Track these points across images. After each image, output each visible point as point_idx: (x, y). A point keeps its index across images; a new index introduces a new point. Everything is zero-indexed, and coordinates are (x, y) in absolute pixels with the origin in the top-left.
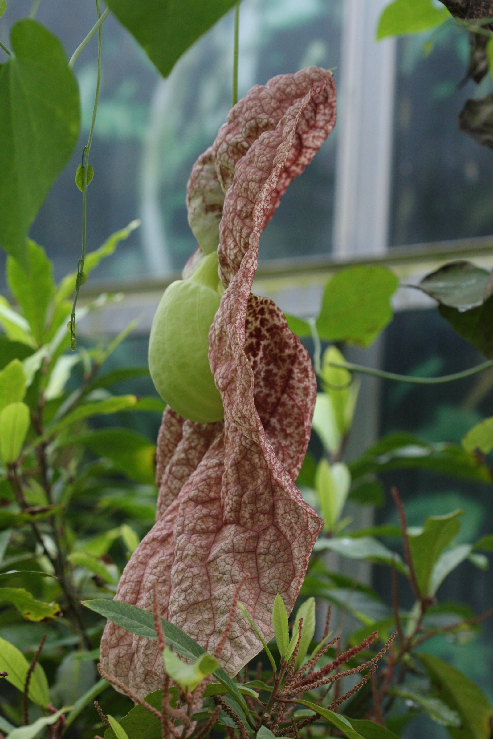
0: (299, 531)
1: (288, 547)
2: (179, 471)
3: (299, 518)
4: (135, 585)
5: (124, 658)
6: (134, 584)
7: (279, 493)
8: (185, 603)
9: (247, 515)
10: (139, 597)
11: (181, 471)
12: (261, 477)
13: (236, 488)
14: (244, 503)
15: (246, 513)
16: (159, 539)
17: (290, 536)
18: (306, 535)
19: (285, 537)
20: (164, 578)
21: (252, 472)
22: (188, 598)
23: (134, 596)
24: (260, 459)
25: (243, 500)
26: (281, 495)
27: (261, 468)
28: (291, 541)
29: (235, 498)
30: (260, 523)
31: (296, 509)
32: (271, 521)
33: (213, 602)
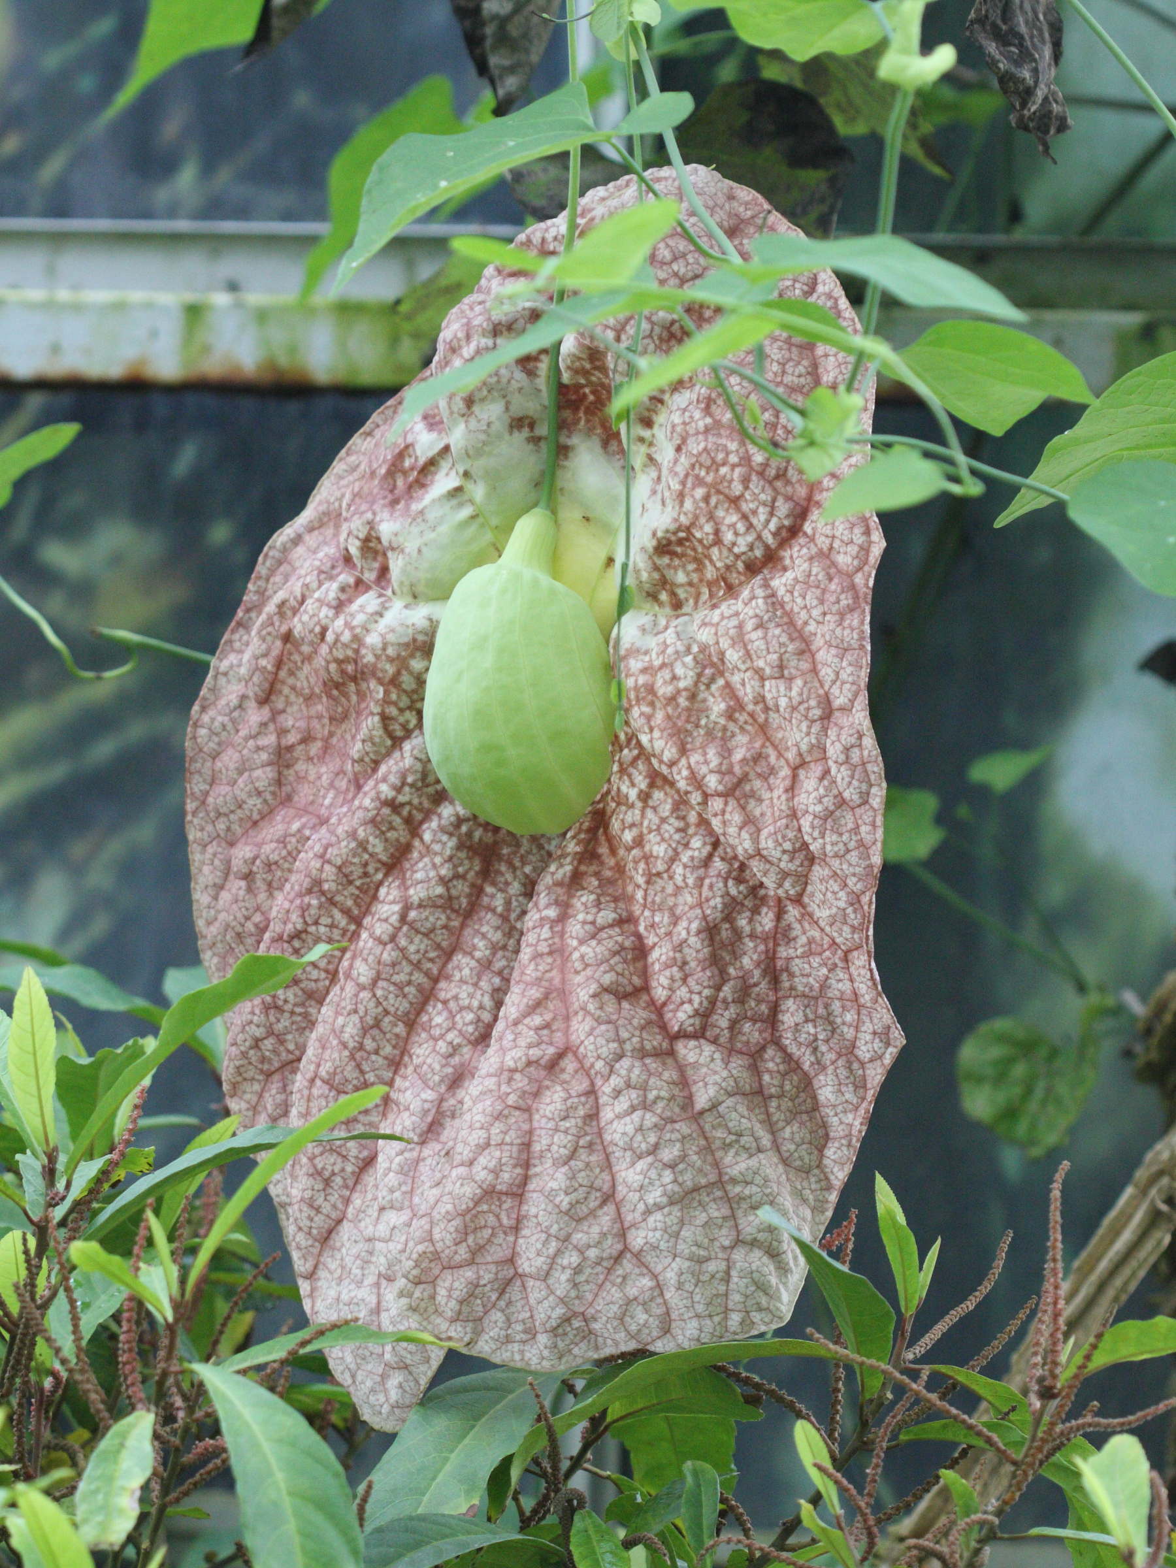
0: (833, 1056)
1: (807, 1084)
2: (427, 919)
3: (833, 1031)
4: (520, 1151)
5: (488, 1288)
6: (515, 1149)
7: (787, 985)
8: (677, 1188)
9: (724, 1023)
10: (531, 1172)
11: (432, 919)
12: (750, 953)
13: (708, 973)
14: (724, 1001)
15: (722, 1020)
16: (543, 1062)
17: (812, 1064)
18: (850, 1063)
19: (799, 1066)
20: (588, 1138)
21: (732, 944)
22: (680, 1180)
23: (518, 1170)
24: (751, 921)
25: (722, 995)
26: (792, 988)
27: (752, 936)
28: (812, 1073)
29: (706, 992)
30: (744, 1038)
31: (829, 1014)
32: (766, 1035)
33: (729, 1187)
